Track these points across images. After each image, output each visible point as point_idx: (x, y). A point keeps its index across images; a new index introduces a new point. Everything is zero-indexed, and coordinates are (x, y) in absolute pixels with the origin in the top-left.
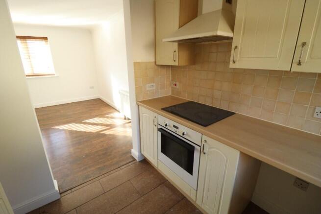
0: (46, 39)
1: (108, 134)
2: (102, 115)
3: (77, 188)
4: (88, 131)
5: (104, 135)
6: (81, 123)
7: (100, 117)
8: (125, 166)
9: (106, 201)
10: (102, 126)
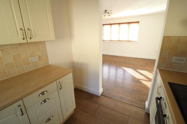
0: (138, 22)
1: (143, 83)
2: (150, 70)
3: (107, 98)
4: (135, 76)
5: (141, 83)
6: (135, 70)
7: (148, 72)
8: (135, 107)
9: (110, 113)
10: (145, 77)
